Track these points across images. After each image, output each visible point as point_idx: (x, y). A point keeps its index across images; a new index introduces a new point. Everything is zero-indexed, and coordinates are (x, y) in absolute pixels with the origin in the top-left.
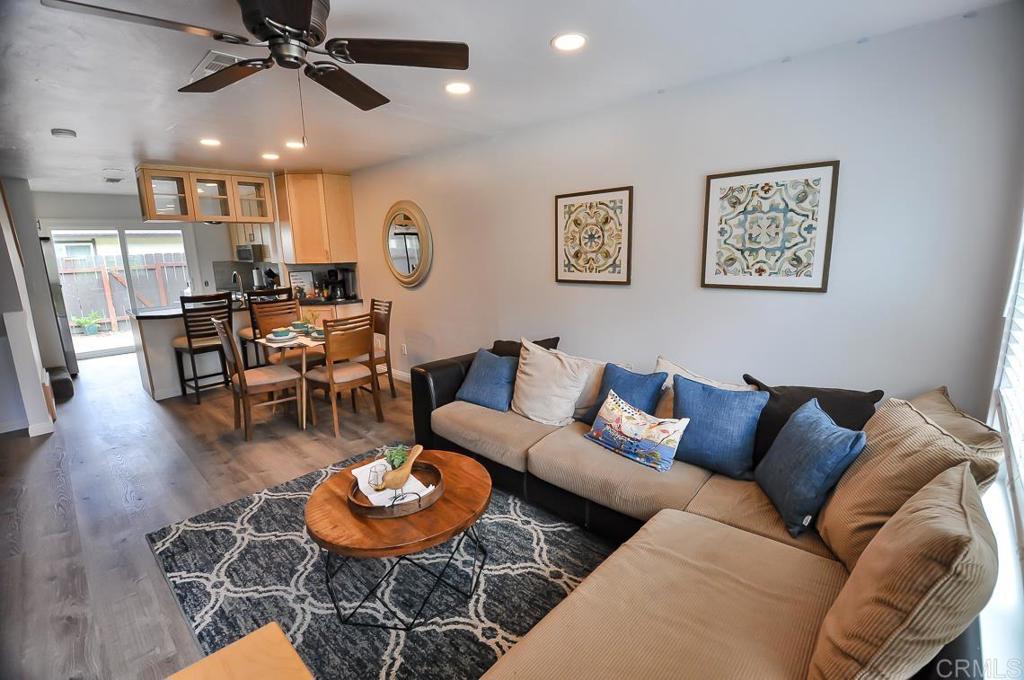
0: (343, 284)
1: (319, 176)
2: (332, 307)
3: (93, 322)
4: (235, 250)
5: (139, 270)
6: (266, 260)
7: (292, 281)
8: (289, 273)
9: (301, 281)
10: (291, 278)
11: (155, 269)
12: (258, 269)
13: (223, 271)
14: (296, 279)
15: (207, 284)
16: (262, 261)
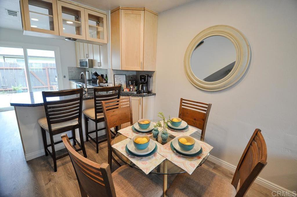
0: (147, 83)
1: (142, 13)
2: (141, 98)
3: (20, 88)
4: (79, 62)
5: (39, 69)
6: (94, 67)
7: (115, 80)
8: (114, 75)
9: (120, 80)
10: (115, 78)
11: (45, 69)
12: (88, 71)
13: (72, 72)
14: (117, 79)
15: (65, 77)
16: (93, 68)
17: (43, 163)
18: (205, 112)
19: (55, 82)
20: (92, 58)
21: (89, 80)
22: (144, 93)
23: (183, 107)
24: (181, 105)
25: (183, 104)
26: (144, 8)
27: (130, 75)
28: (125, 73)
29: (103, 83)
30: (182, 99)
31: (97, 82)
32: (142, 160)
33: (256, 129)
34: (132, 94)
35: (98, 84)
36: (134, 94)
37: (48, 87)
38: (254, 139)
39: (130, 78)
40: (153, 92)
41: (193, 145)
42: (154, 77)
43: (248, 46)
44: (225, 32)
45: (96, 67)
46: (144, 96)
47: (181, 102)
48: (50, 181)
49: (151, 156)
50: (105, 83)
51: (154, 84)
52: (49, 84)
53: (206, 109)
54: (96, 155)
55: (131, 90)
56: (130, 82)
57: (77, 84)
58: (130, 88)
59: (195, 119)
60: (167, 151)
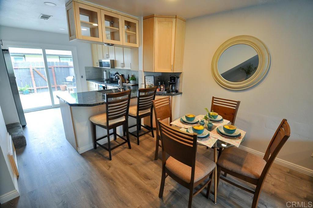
0: (175, 84)
1: (174, 20)
2: (170, 96)
3: (27, 89)
4: (99, 63)
6: (116, 68)
7: (146, 81)
8: (145, 76)
9: (150, 81)
10: (146, 79)
11: (51, 68)
12: (106, 71)
13: (89, 72)
14: (147, 80)
15: (82, 77)
16: (114, 68)
17: (95, 155)
18: (235, 108)
19: (65, 82)
20: (113, 59)
21: (107, 80)
22: (173, 92)
23: (214, 104)
24: (213, 102)
25: (214, 101)
26: (176, 16)
27: (157, 76)
28: (153, 74)
29: (126, 83)
30: (213, 98)
31: (119, 82)
32: (202, 140)
33: (283, 119)
34: (163, 93)
35: (119, 84)
36: (164, 93)
37: (55, 87)
38: (282, 126)
39: (157, 78)
40: (180, 91)
41: (235, 130)
42: (180, 78)
43: (269, 54)
44: (248, 41)
45: (119, 67)
46: (174, 95)
47: (213, 100)
48: (110, 167)
49: (207, 138)
50: (128, 83)
51: (180, 84)
52: (55, 84)
53: (236, 106)
54: (138, 147)
55: (162, 90)
56: (159, 82)
57: (99, 84)
58: (161, 88)
59: (225, 114)
60: (216, 135)
